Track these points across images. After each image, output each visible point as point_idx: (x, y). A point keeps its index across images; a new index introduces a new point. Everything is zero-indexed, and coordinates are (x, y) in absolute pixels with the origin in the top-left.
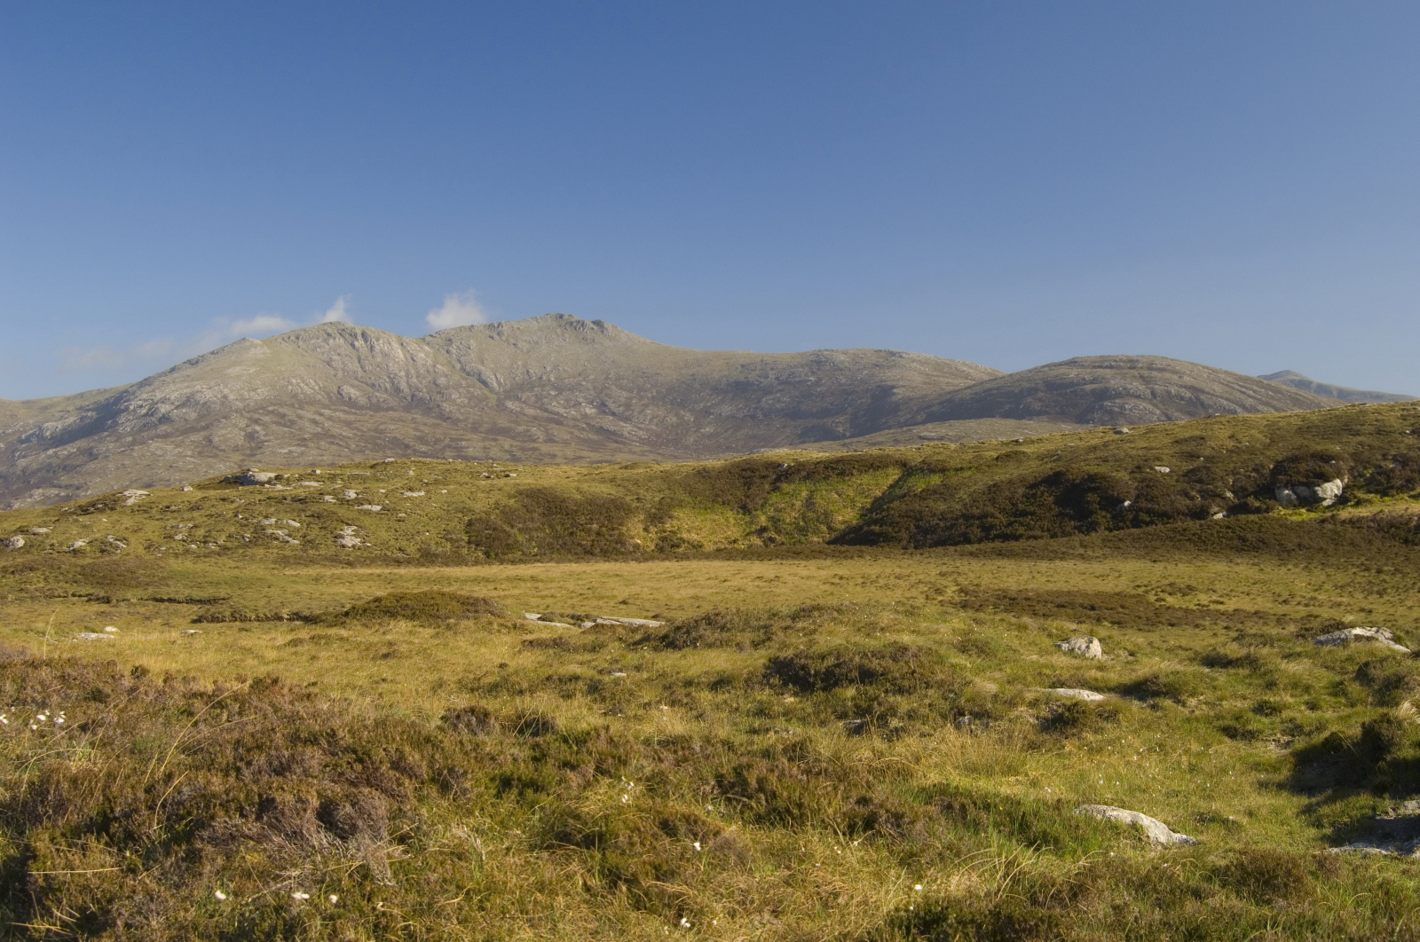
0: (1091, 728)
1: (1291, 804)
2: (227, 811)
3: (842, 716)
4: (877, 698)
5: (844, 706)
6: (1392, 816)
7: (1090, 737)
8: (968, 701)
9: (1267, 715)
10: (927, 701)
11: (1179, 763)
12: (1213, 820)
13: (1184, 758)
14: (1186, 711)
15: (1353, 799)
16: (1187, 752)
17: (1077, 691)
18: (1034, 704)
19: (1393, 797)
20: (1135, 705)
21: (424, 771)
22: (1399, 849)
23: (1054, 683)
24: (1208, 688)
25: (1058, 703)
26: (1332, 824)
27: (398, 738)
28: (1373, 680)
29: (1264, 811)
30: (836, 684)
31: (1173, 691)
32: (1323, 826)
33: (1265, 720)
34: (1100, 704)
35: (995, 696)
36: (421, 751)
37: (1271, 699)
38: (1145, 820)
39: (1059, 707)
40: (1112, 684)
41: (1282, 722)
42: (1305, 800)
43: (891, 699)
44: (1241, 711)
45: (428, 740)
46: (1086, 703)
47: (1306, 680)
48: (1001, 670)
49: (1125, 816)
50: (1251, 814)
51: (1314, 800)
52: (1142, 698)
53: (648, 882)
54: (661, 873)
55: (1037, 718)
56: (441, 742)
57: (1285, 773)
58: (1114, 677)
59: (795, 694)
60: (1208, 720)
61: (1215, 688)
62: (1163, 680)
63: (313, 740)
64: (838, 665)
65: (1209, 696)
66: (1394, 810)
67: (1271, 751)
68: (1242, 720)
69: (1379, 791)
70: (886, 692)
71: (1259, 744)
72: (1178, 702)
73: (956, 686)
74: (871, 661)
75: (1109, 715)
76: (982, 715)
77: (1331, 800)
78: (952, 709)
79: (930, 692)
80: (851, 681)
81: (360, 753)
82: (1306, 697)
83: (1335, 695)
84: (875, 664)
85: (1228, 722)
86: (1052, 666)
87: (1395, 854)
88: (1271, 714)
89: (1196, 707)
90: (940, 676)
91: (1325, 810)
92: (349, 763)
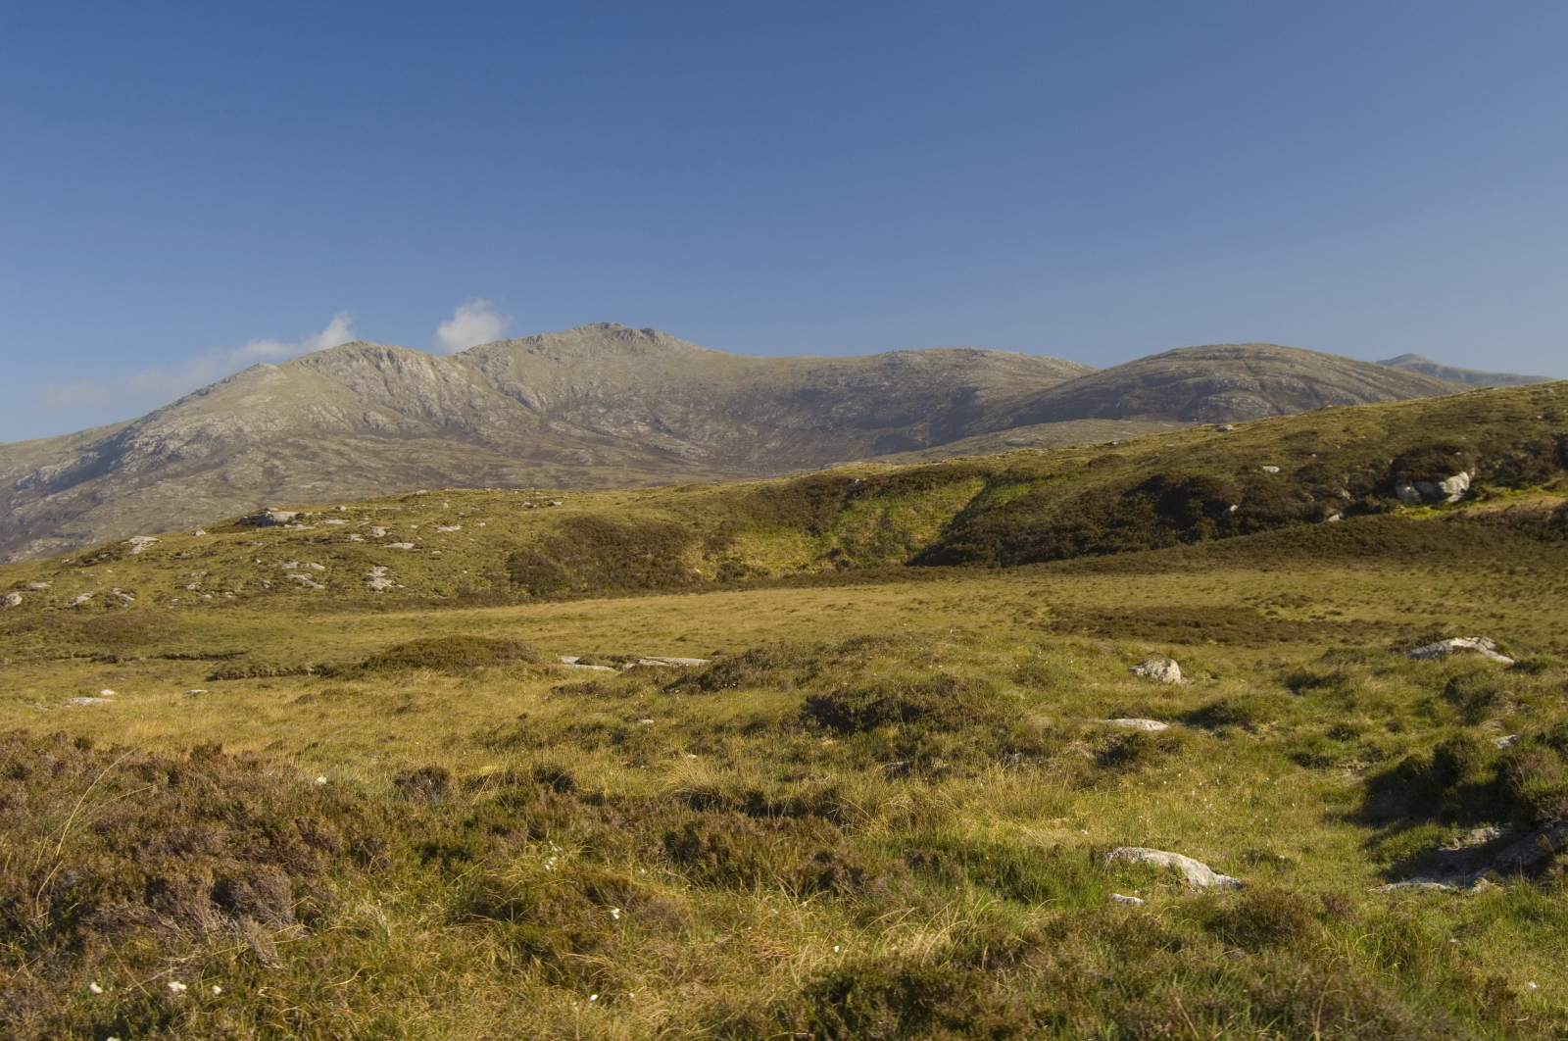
0: (1150, 761)
1: (1352, 837)
2: (113, 896)
3: (884, 758)
4: (920, 737)
5: (886, 747)
6: (1458, 845)
7: (1148, 770)
8: (1018, 736)
9: (1343, 739)
10: (974, 739)
11: (1241, 796)
12: (1263, 858)
13: (1247, 791)
14: (1257, 739)
15: (1417, 830)
16: (1252, 783)
17: (1138, 721)
18: (1090, 737)
19: (1461, 826)
20: (1202, 736)
21: (340, 841)
22: (1460, 883)
23: (1114, 713)
24: (1281, 712)
25: (1117, 735)
26: (1394, 858)
27: (313, 808)
28: (1461, 696)
29: (1322, 846)
30: (876, 724)
31: (1242, 717)
32: (1384, 861)
33: (1342, 746)
34: (1161, 735)
35: (1048, 731)
36: (337, 822)
37: (1349, 722)
38: (1184, 862)
39: (1118, 739)
40: (1177, 712)
41: (1360, 747)
42: (1369, 833)
43: (936, 737)
44: (1315, 736)
45: (346, 810)
46: (1146, 734)
47: (1390, 698)
48: (1057, 701)
49: (1162, 858)
50: (1307, 850)
51: (1378, 832)
52: (1209, 727)
53: (564, 955)
54: (579, 944)
55: (1094, 752)
56: (361, 810)
57: (1356, 804)
58: (1180, 705)
59: (834, 736)
60: (1279, 748)
61: (1289, 711)
62: (1232, 705)
63: (219, 815)
64: (880, 703)
65: (1281, 720)
66: (1460, 839)
67: (1346, 779)
68: (1315, 747)
69: (1446, 820)
70: (931, 730)
71: (1333, 772)
72: (1247, 728)
73: (1006, 720)
74: (915, 698)
75: (1171, 746)
76: (1032, 752)
77: (1396, 831)
78: (1001, 746)
79: (979, 728)
80: (894, 719)
81: (268, 826)
82: (1388, 718)
83: (1420, 714)
84: (920, 701)
85: (1300, 749)
86: (1115, 695)
87: (1455, 888)
88: (1348, 738)
89: (1267, 733)
90: (990, 711)
91: (1387, 843)
92: (254, 837)
